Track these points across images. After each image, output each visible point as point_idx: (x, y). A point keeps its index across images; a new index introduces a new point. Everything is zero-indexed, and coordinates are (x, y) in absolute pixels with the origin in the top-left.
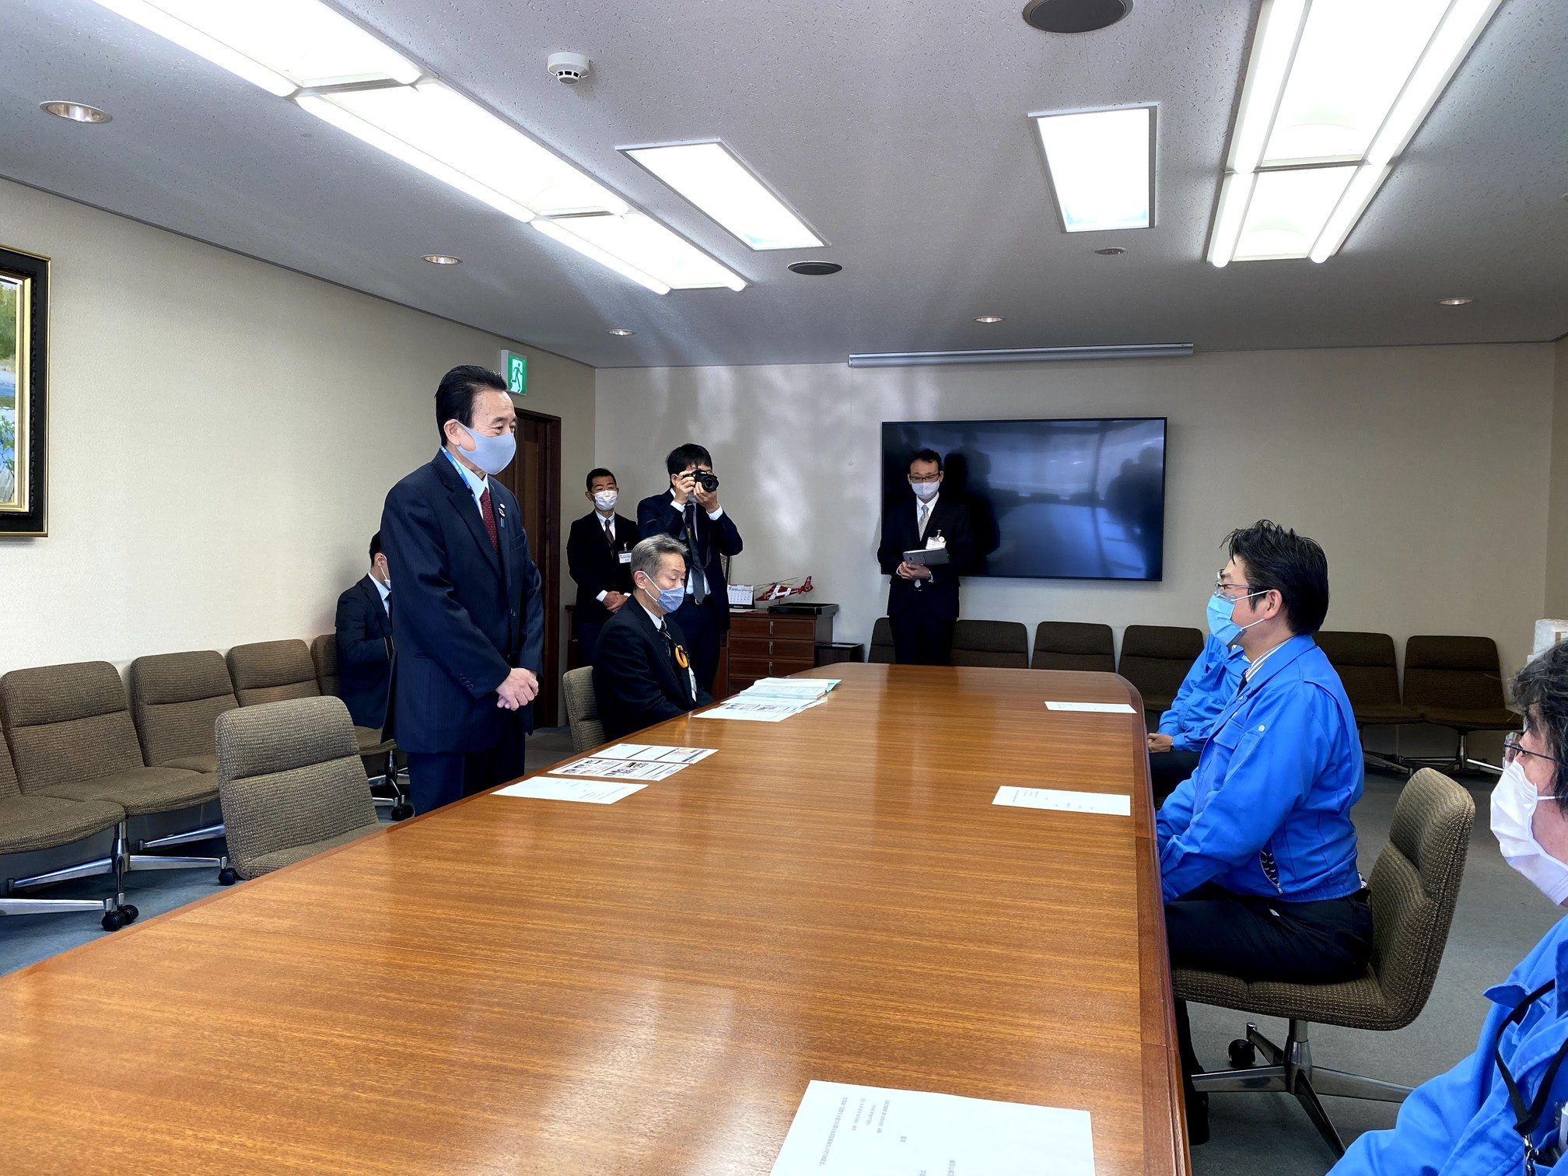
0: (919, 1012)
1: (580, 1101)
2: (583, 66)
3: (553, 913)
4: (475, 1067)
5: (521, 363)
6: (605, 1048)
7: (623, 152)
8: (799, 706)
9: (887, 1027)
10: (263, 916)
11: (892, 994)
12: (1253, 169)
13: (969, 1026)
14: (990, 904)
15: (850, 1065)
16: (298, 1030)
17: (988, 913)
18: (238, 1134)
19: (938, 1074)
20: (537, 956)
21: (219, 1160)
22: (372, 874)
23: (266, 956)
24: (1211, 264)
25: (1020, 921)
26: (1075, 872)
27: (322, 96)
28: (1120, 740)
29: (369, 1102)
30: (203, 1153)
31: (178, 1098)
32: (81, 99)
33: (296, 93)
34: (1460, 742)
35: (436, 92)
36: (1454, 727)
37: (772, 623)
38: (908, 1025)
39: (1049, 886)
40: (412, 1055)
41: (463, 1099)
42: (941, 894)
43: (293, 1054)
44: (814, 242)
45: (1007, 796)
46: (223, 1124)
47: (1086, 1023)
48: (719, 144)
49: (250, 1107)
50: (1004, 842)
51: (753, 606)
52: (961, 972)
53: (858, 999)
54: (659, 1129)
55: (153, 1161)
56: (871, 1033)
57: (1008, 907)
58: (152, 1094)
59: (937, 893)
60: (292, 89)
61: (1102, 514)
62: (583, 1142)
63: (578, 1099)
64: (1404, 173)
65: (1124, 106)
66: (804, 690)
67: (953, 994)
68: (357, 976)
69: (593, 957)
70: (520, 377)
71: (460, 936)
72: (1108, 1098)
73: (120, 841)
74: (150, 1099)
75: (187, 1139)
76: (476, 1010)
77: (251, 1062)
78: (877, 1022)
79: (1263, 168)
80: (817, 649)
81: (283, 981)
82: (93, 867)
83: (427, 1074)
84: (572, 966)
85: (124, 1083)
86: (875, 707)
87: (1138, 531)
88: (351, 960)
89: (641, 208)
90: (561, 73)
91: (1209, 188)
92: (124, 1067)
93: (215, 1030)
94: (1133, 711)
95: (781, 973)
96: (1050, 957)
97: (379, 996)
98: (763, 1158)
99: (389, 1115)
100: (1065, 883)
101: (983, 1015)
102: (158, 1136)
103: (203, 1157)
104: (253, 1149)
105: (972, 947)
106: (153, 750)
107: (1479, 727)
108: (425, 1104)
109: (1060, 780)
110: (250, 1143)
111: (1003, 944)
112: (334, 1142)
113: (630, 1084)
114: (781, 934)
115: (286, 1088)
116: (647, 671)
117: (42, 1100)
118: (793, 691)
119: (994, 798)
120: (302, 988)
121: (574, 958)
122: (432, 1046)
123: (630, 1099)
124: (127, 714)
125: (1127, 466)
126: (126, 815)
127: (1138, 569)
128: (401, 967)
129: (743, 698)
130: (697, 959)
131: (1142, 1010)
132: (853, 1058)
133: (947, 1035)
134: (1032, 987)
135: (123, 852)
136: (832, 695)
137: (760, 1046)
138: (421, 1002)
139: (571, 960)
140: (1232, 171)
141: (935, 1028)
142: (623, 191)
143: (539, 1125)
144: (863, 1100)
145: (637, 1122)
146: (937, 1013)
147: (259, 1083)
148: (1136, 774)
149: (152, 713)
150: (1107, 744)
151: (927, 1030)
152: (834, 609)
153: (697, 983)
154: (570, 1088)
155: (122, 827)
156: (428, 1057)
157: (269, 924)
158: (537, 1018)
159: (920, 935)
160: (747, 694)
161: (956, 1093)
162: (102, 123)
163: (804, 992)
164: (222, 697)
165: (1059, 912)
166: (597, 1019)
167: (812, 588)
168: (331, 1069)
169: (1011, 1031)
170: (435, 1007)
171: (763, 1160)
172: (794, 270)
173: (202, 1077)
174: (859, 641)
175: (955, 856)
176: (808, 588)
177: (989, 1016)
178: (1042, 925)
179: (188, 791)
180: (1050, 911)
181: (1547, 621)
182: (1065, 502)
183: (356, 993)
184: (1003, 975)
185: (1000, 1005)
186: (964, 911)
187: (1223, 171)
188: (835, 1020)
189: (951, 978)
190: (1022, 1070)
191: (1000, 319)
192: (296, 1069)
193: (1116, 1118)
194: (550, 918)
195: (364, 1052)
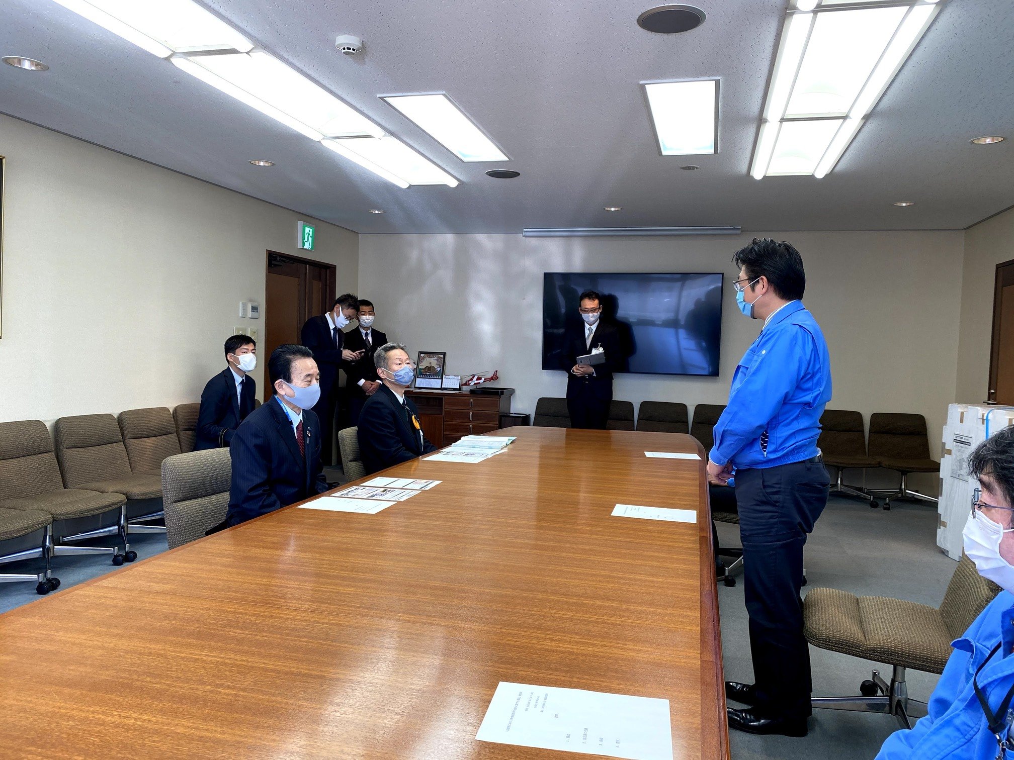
0: (566, 641)
1: (359, 694)
2: (357, 44)
3: (337, 581)
4: (292, 674)
5: (311, 230)
6: (372, 663)
7: (382, 98)
8: (490, 453)
9: (546, 650)
10: (153, 582)
11: (549, 630)
12: (779, 120)
13: (596, 649)
14: (609, 576)
15: (523, 673)
16: (180, 652)
17: (608, 582)
18: (146, 714)
19: (578, 678)
20: (328, 607)
21: (135, 730)
22: (221, 557)
23: (155, 606)
24: (752, 177)
25: (628, 587)
26: (662, 558)
27: (189, 58)
28: (691, 476)
29: (228, 695)
30: (125, 725)
31: (107, 693)
32: (30, 56)
33: (171, 56)
34: (902, 479)
35: (263, 58)
36: (899, 470)
37: (472, 400)
38: (559, 649)
39: (646, 566)
40: (252, 667)
41: (286, 693)
42: (579, 570)
43: (177, 666)
44: (502, 157)
45: (620, 510)
46: (136, 708)
47: (667, 648)
48: (444, 95)
49: (152, 698)
50: (618, 539)
51: (459, 389)
52: (591, 617)
53: (529, 633)
54: (407, 711)
55: (94, 730)
56: (536, 654)
57: (621, 578)
58: (90, 690)
59: (577, 570)
60: (169, 53)
61: (682, 333)
62: (361, 718)
63: (356, 693)
64: (872, 125)
65: (700, 79)
66: (492, 444)
67: (586, 631)
68: (215, 620)
69: (364, 608)
70: (310, 239)
71: (279, 595)
72: (680, 691)
73: (48, 537)
74: (89, 693)
75: (114, 717)
76: (291, 640)
77: (151, 671)
78: (539, 647)
79: (785, 119)
80: (501, 417)
81: (168, 622)
82: (29, 553)
83: (262, 678)
84: (350, 614)
85: (72, 684)
86: (537, 454)
87: (704, 344)
88: (211, 610)
89: (392, 134)
90: (344, 49)
91: (752, 130)
92: (70, 674)
93: (127, 652)
94: (699, 458)
95: (481, 618)
96: (646, 608)
97: (230, 631)
98: (471, 727)
99: (240, 702)
100: (655, 564)
101: (605, 643)
102: (96, 715)
103: (125, 727)
104: (157, 723)
105: (598, 602)
106: (69, 477)
107: (914, 470)
108: (262, 696)
109: (653, 500)
110: (154, 719)
111: (617, 601)
112: (206, 719)
113: (389, 684)
114: (480, 594)
115: (174, 687)
116: (393, 431)
117: (20, 694)
118: (486, 444)
119: (612, 511)
120: (180, 627)
121: (351, 609)
122: (265, 661)
123: (389, 693)
124: (52, 454)
125: (698, 303)
126: (53, 520)
127: (704, 369)
128: (242, 614)
129: (454, 448)
130: (428, 609)
131: (701, 640)
132: (526, 669)
133: (584, 655)
134: (635, 627)
135: (50, 543)
136: (511, 447)
137: (467, 662)
138: (257, 635)
139: (350, 610)
140: (766, 121)
141: (575, 651)
142: (381, 122)
143: (333, 708)
144: (532, 693)
145: (394, 706)
146: (577, 642)
147: (156, 683)
148: (700, 497)
149: (69, 455)
150: (682, 478)
151: (570, 652)
152: (512, 392)
153: (430, 624)
154: (352, 687)
155: (49, 527)
156: (262, 668)
157: (157, 587)
158: (330, 645)
159: (566, 595)
160: (457, 446)
161: (588, 689)
162: (42, 71)
163: (495, 629)
164: (115, 444)
165: (652, 582)
166: (367, 646)
167: (498, 378)
168: (202, 675)
169: (622, 653)
170: (265, 638)
171: (472, 728)
172: (490, 175)
173: (121, 680)
174: (527, 412)
175: (588, 547)
176: (495, 378)
177: (609, 644)
178: (641, 590)
179: (93, 504)
180: (646, 581)
181: (956, 405)
182: (658, 325)
183: (215, 629)
184: (618, 619)
185: (615, 637)
186: (593, 581)
187: (760, 120)
188: (514, 646)
189: (585, 621)
190: (628, 676)
191: (619, 209)
192: (180, 675)
193: (685, 703)
194: (336, 585)
195: (222, 665)
